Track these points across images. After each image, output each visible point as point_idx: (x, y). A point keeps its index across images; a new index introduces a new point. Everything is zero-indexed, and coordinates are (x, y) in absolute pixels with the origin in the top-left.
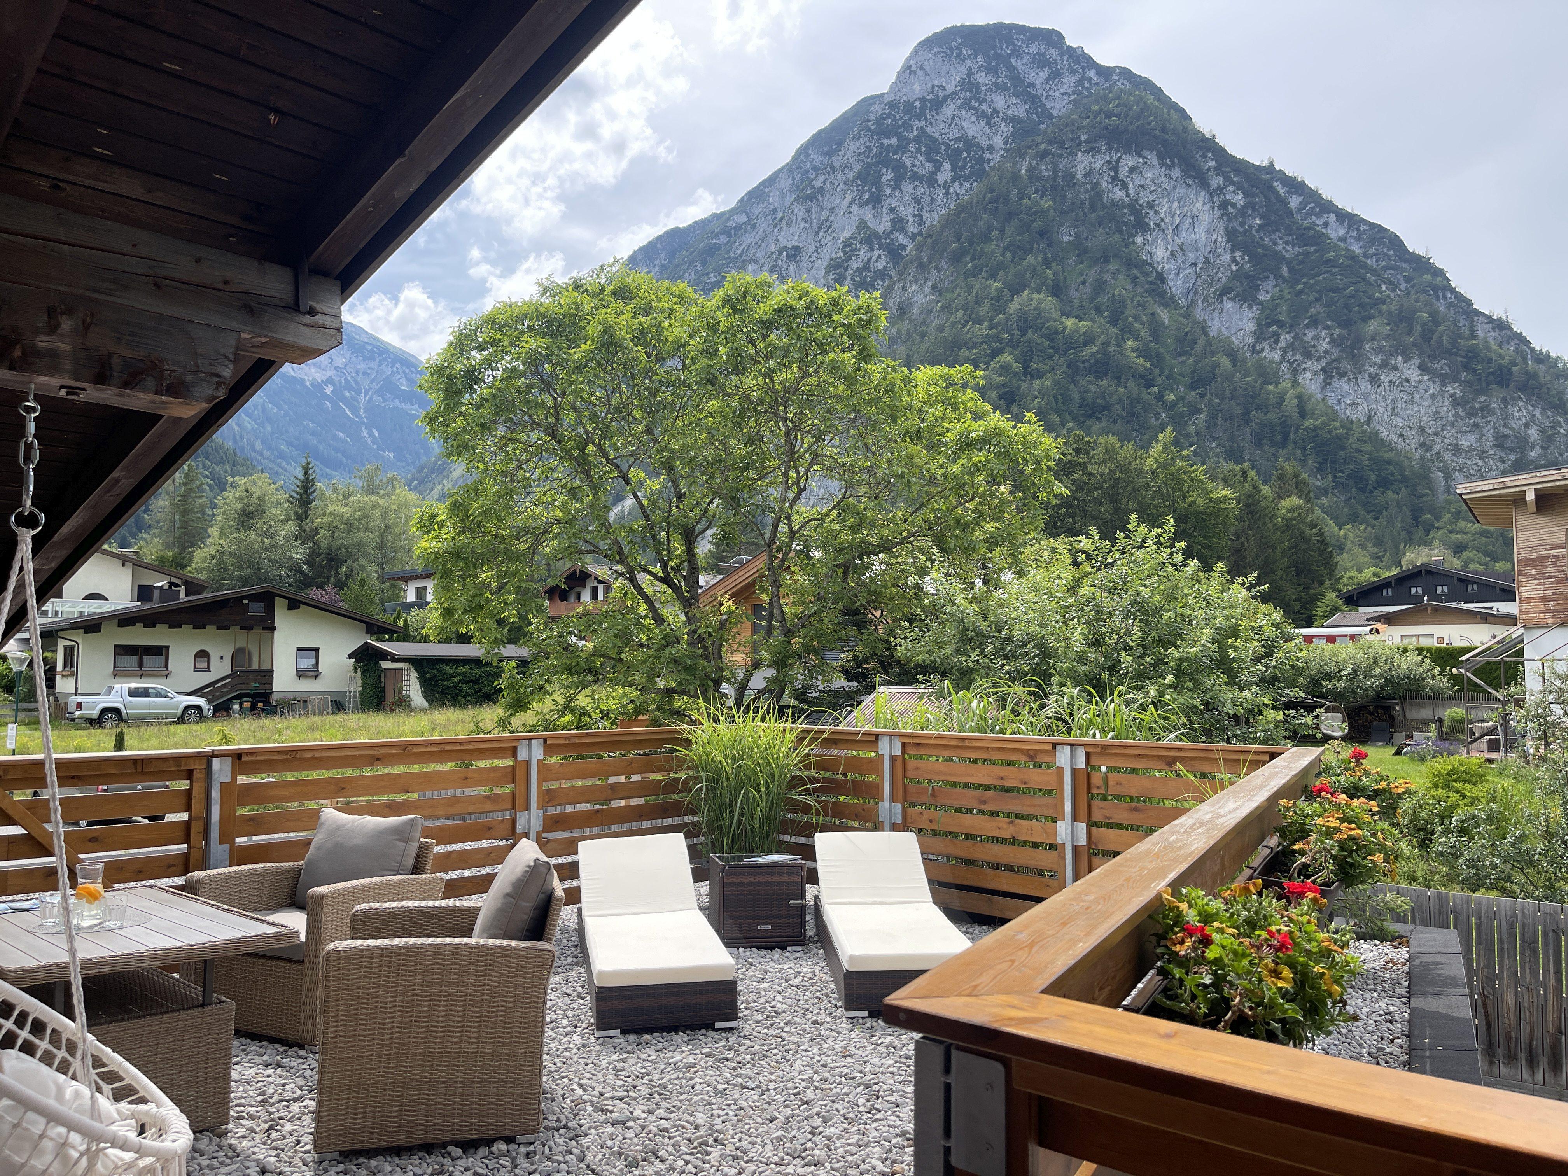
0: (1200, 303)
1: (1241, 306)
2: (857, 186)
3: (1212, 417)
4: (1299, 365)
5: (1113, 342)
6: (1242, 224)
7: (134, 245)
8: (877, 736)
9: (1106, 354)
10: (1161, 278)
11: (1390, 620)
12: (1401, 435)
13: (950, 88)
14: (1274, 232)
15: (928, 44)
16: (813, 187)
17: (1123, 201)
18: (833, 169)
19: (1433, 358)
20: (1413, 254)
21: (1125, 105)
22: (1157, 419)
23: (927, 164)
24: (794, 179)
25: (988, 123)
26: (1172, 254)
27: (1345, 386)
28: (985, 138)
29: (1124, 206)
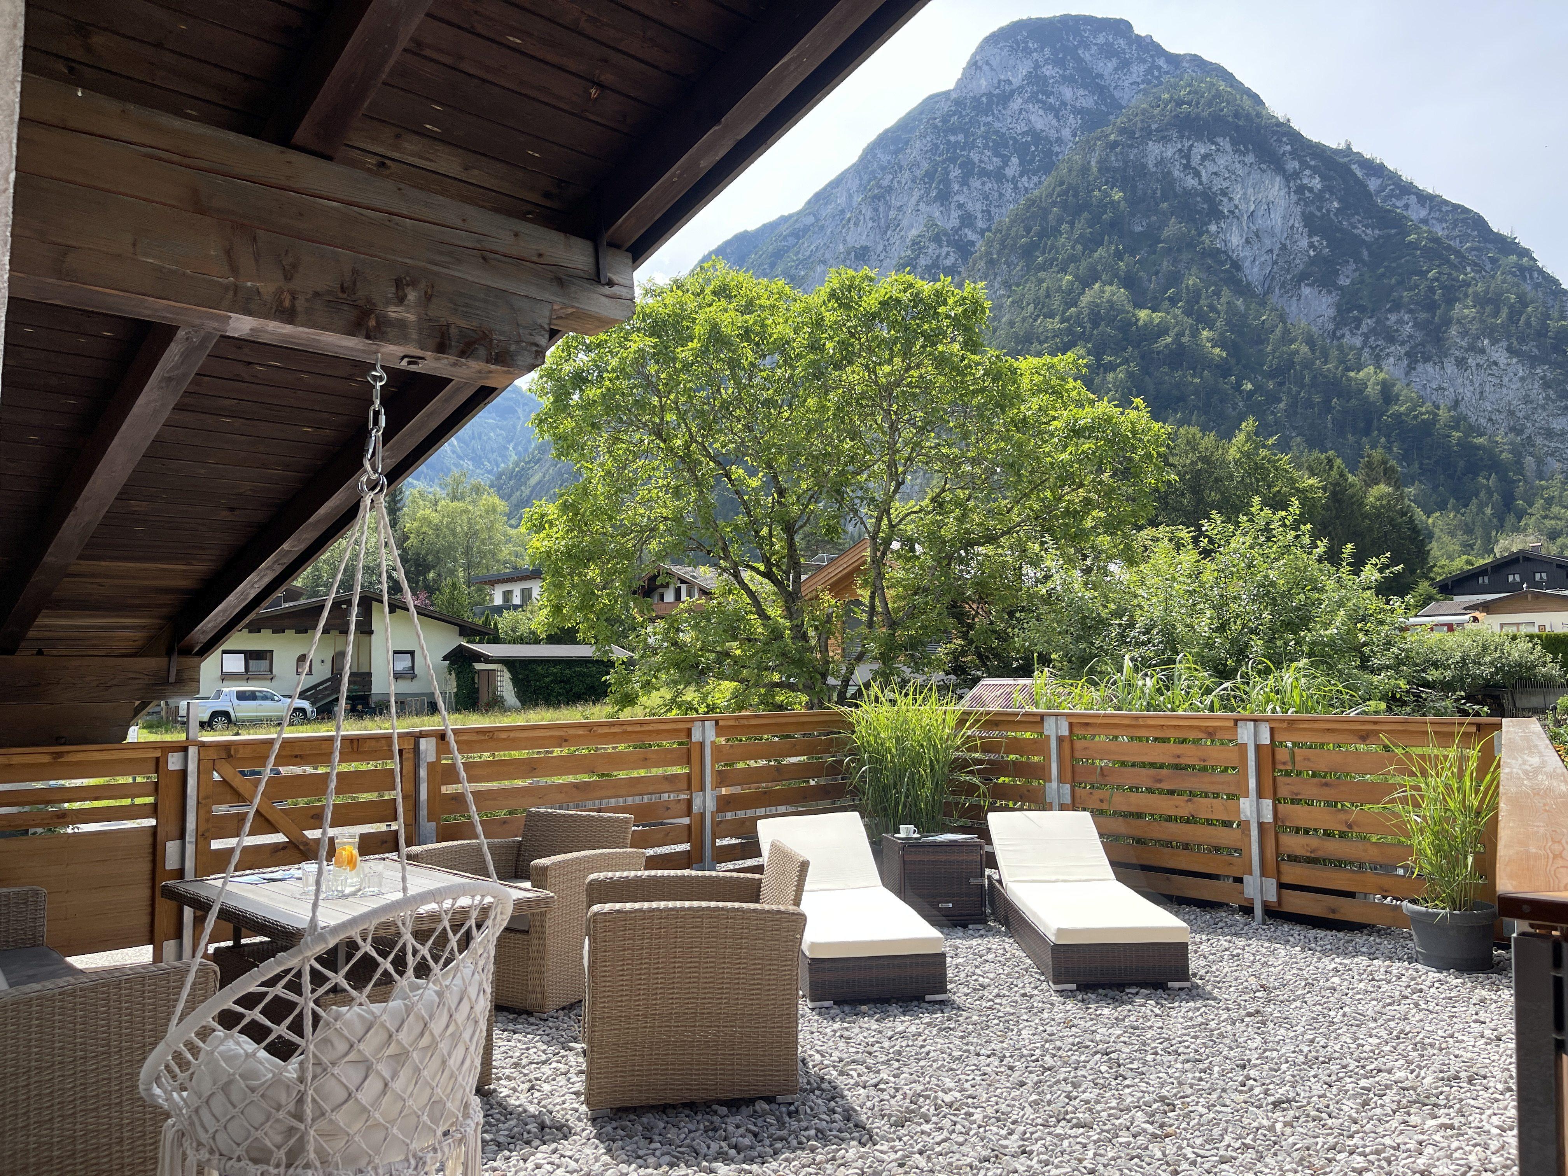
0: (1277, 291)
1: (1320, 292)
2: (925, 183)
3: (1293, 405)
4: (1381, 350)
5: (1187, 332)
6: (1320, 209)
7: (464, 220)
8: (1042, 716)
9: (1181, 345)
10: (1236, 266)
11: (1487, 608)
12: (1490, 420)
13: (1016, 82)
14: (1353, 215)
15: (993, 39)
16: (880, 187)
17: (1196, 189)
18: (901, 168)
19: (1522, 340)
20: (1498, 235)
21: (1196, 92)
22: (1234, 409)
23: (995, 159)
24: (861, 179)
25: (1056, 116)
26: (1248, 241)
27: (1431, 370)
28: (1053, 131)
29: (1197, 194)
